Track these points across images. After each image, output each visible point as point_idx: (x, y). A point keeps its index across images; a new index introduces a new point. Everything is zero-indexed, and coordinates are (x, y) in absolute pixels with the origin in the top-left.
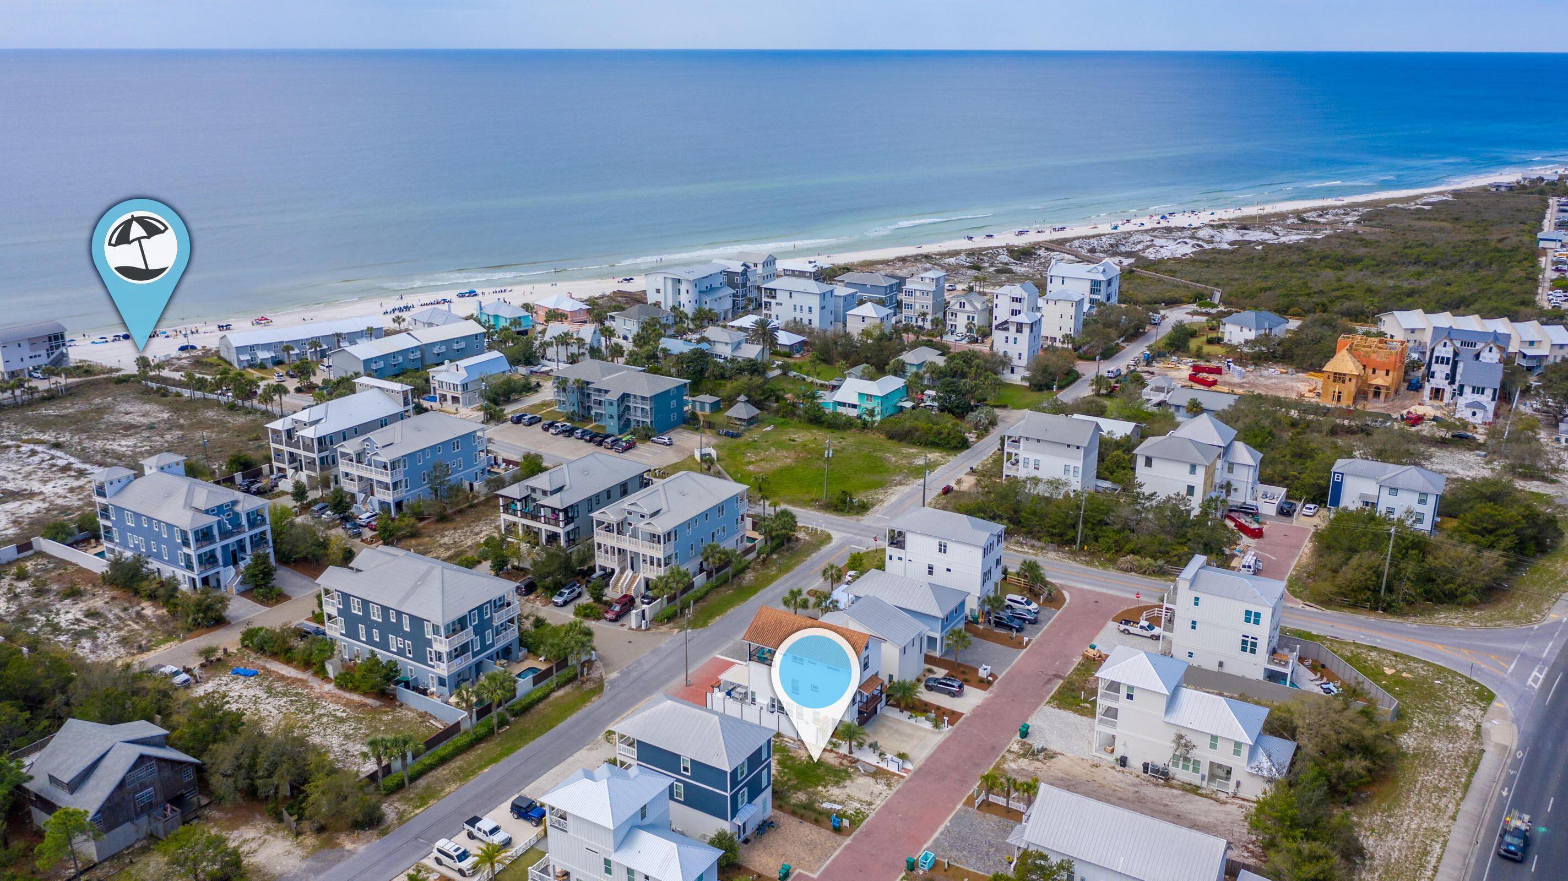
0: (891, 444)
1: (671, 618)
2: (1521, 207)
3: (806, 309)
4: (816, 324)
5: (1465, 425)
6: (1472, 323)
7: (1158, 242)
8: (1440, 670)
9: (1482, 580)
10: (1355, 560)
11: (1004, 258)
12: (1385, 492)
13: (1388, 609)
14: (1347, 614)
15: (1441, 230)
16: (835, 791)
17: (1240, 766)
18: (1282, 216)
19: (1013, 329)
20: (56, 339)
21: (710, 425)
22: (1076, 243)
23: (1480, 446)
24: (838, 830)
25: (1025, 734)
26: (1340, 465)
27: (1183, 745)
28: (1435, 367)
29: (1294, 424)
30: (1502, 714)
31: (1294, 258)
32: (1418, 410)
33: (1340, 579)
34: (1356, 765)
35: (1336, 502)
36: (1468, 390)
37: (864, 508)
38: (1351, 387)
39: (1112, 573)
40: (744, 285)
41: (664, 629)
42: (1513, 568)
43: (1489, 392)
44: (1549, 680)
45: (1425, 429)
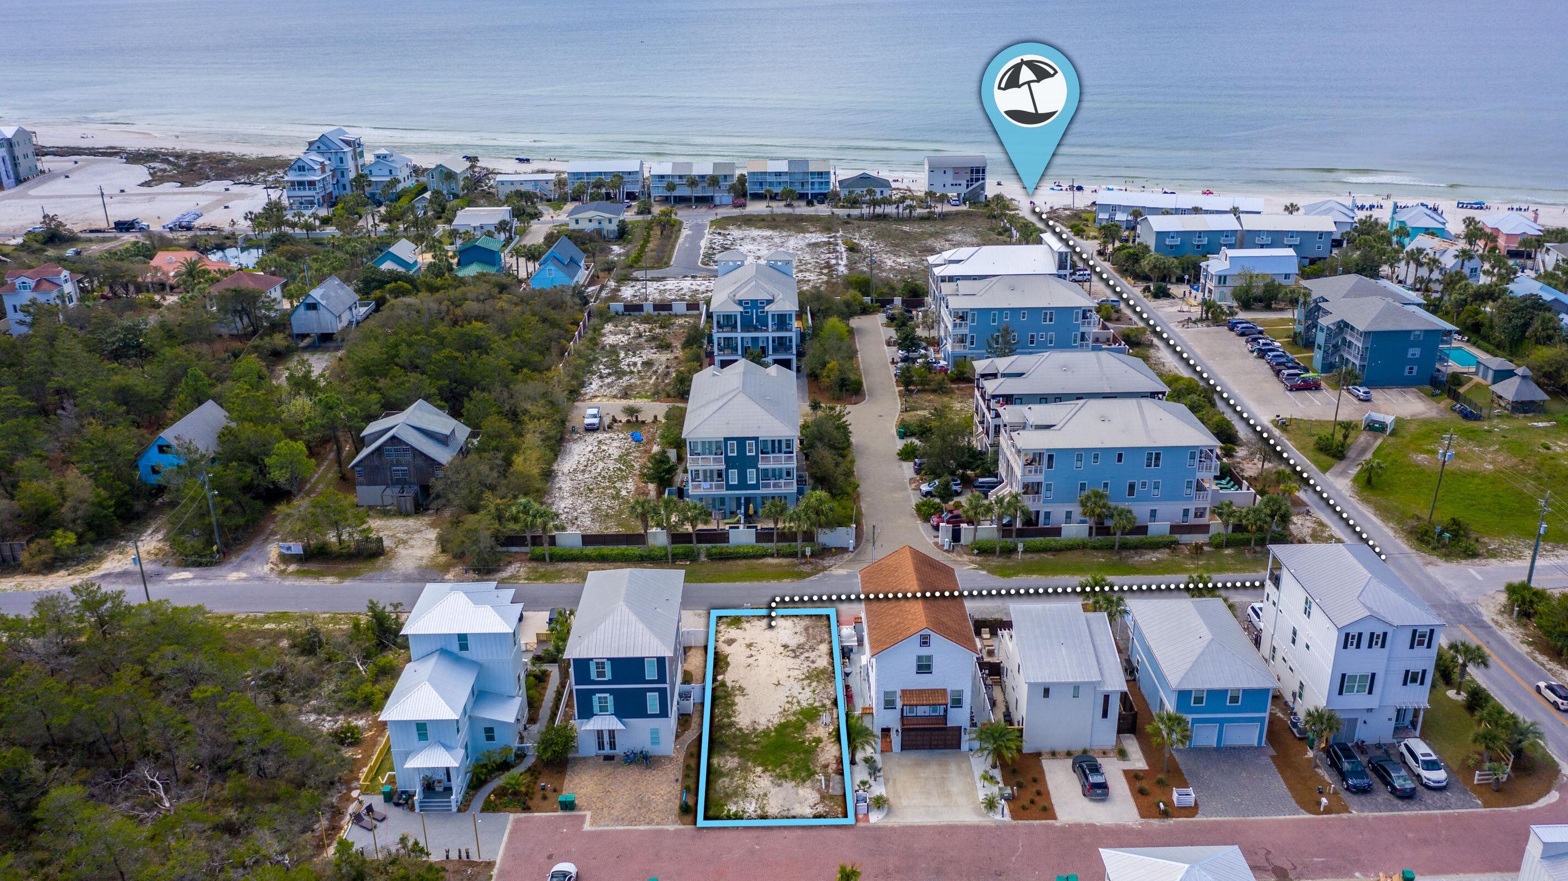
20: (977, 173)
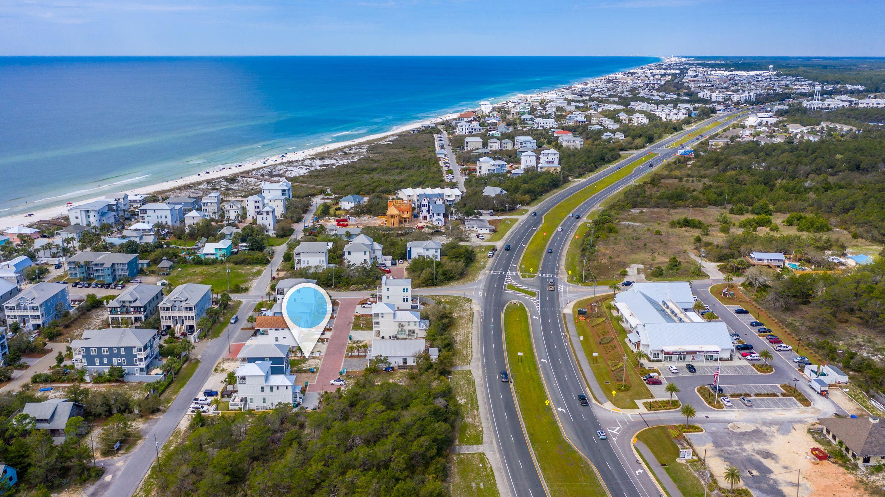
0: (237, 266)
1: (205, 336)
2: (425, 140)
3: (163, 217)
4: (170, 223)
5: (437, 227)
6: (429, 191)
7: (289, 168)
8: (456, 297)
9: (459, 271)
10: (424, 272)
11: (224, 183)
12: (425, 250)
13: (437, 285)
14: (425, 289)
15: (401, 153)
16: (304, 365)
17: (416, 328)
18: (335, 151)
19: (265, 214)
21: (153, 272)
22: (254, 172)
23: (444, 234)
24: (313, 372)
25: (351, 339)
26: (408, 244)
27: (401, 325)
28: (423, 208)
29: (384, 235)
30: (475, 303)
31: (351, 171)
32: (420, 225)
33: (421, 278)
34: (446, 321)
35: (410, 257)
36: (435, 215)
37: (246, 290)
38: (397, 219)
39: (349, 292)
40: (117, 210)
41: (204, 340)
42: (467, 266)
43: (442, 215)
44: (484, 293)
45: (426, 230)
